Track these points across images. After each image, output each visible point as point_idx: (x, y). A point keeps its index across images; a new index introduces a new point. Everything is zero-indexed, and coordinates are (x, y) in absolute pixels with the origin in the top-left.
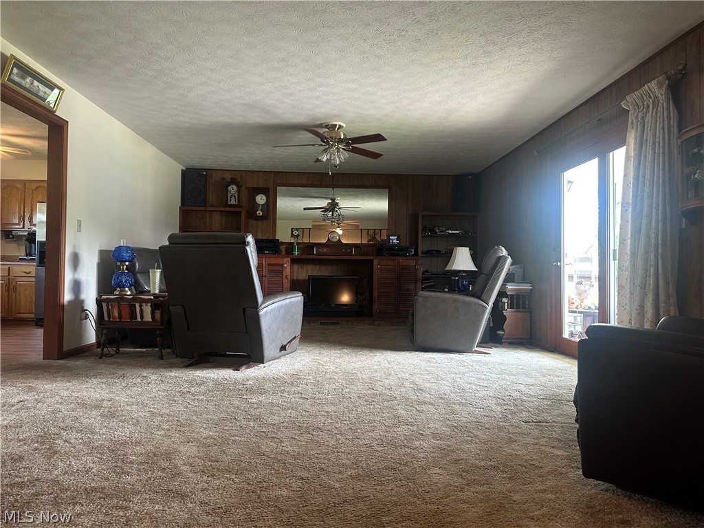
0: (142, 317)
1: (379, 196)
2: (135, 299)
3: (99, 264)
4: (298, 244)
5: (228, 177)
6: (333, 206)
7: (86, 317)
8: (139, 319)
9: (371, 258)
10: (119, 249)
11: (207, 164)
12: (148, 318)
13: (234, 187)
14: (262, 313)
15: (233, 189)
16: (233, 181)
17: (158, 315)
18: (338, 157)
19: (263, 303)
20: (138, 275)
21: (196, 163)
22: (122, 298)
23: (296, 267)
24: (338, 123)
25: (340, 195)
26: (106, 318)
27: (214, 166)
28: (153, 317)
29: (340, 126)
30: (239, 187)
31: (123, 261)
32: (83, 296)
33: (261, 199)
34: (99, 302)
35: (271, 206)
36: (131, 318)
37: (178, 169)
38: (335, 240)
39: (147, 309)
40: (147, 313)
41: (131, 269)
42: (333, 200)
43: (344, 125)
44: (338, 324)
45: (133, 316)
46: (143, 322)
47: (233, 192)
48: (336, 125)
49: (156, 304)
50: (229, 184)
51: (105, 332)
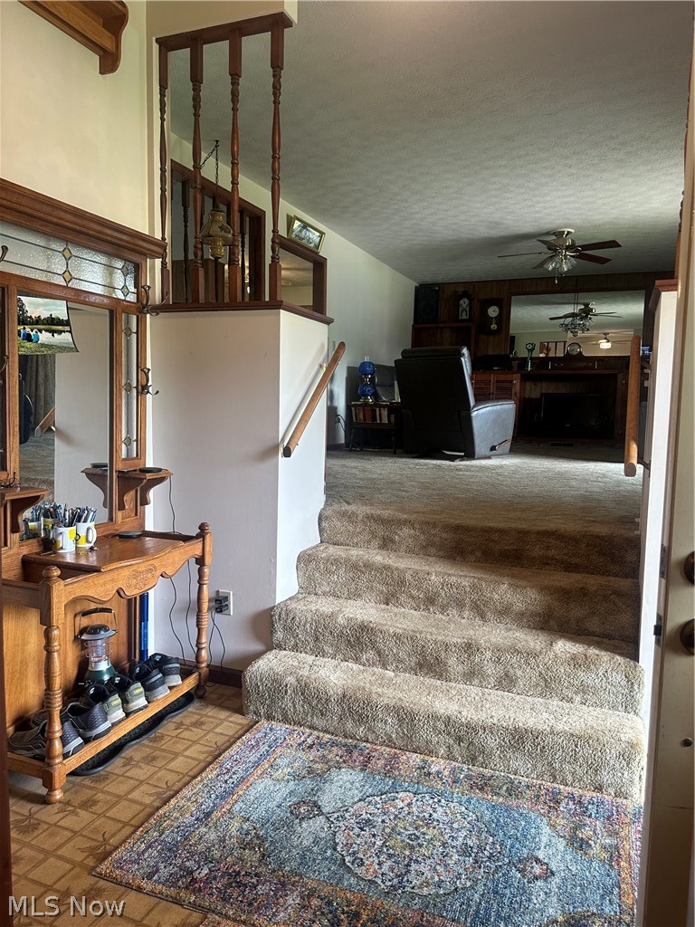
0: (381, 420)
1: (634, 299)
2: (375, 405)
3: (347, 378)
4: (532, 359)
5: (461, 289)
6: (587, 312)
7: (339, 421)
8: (378, 422)
9: (616, 372)
10: (363, 364)
11: (439, 279)
12: (385, 420)
13: (466, 300)
14: (474, 414)
15: (464, 303)
16: (465, 294)
17: (393, 419)
18: (566, 264)
19: (474, 407)
20: (377, 388)
21: (429, 278)
22: (366, 404)
23: (528, 385)
24: (566, 230)
25: (594, 299)
26: (354, 420)
27: (446, 280)
28: (389, 420)
29: (568, 232)
30: (471, 300)
31: (366, 375)
32: (336, 404)
33: (493, 312)
34: (348, 407)
35: (504, 318)
36: (372, 421)
37: (411, 286)
38: (575, 353)
39: (385, 413)
40: (384, 416)
41: (372, 380)
42: (587, 305)
43: (573, 231)
44: (572, 445)
45: (374, 418)
46: (381, 424)
47: (464, 306)
48: (564, 232)
49: (392, 409)
50: (461, 297)
51: (353, 431)
